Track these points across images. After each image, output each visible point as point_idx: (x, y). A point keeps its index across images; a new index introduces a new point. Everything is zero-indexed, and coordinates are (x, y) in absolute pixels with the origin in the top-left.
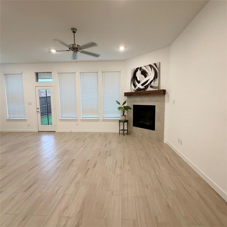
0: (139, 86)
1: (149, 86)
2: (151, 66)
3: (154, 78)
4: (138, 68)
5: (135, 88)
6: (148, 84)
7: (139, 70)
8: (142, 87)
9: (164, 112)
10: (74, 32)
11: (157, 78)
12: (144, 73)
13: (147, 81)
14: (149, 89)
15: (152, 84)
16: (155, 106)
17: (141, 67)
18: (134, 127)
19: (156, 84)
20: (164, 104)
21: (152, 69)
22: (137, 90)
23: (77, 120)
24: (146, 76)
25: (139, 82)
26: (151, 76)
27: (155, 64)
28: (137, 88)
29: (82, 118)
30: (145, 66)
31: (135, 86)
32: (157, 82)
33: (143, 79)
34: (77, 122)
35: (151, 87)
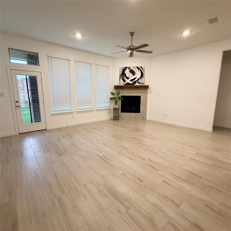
0: (128, 81)
1: (137, 82)
2: (138, 68)
3: (141, 77)
4: (127, 67)
5: (124, 82)
6: (136, 81)
7: (127, 69)
8: (131, 82)
9: (147, 100)
10: (132, 35)
11: (143, 77)
12: (133, 72)
13: (135, 79)
14: (137, 84)
15: (139, 81)
16: (140, 96)
17: (129, 67)
18: (122, 113)
19: (143, 81)
20: (147, 95)
21: (139, 70)
22: (126, 84)
23: (72, 113)
24: (134, 75)
25: (128, 78)
26: (138, 75)
27: (141, 67)
28: (126, 82)
29: (78, 110)
30: (133, 67)
31: (124, 81)
32: (143, 79)
33: (132, 76)
34: (73, 115)
35: (139, 83)
